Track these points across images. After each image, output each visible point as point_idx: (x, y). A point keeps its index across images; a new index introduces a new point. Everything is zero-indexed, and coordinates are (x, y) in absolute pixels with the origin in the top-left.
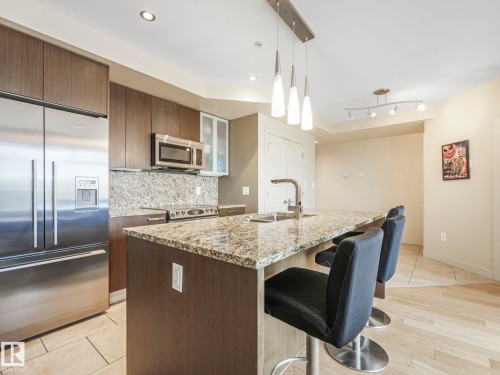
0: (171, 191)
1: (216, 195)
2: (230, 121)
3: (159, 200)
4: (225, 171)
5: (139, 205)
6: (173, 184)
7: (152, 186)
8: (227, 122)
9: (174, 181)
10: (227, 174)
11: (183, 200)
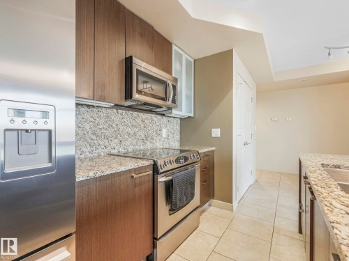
0: (141, 133)
1: (178, 137)
2: (195, 61)
3: (128, 143)
4: (190, 112)
5: (106, 151)
6: (142, 125)
7: (121, 127)
8: (193, 61)
9: (143, 121)
10: (192, 115)
11: (151, 142)
